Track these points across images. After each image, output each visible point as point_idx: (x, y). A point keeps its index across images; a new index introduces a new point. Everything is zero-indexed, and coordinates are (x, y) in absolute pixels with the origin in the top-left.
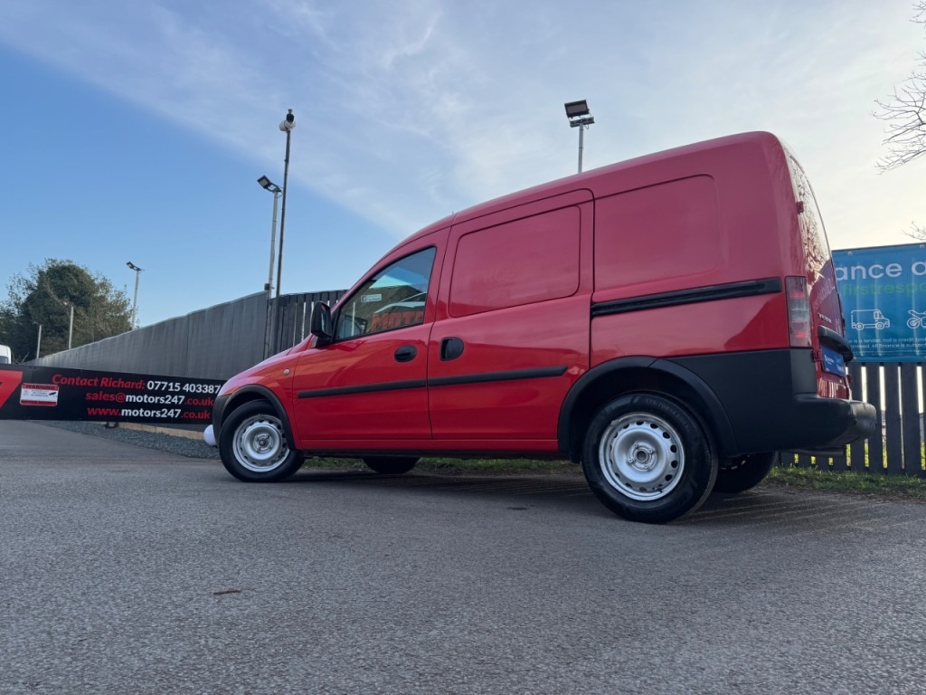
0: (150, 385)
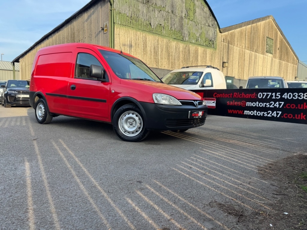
0: (260, 95)
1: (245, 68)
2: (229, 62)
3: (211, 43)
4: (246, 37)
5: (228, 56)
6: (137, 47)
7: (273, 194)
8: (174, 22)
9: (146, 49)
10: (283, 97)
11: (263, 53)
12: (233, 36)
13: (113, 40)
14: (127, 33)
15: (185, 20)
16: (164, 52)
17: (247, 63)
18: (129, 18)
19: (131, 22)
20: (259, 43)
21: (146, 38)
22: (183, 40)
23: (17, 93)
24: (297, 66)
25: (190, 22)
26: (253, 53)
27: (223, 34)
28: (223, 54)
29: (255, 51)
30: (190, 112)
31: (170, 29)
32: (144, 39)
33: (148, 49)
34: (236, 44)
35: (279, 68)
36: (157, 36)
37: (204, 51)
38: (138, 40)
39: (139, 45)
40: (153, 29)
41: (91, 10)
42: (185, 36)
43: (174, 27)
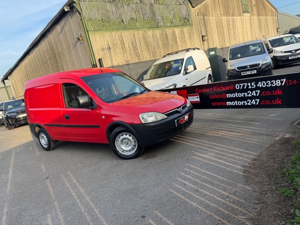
0: (237, 87)
1: (225, 35)
2: (208, 34)
3: (186, 21)
4: (220, 3)
5: (206, 29)
6: (116, 48)
7: (254, 203)
8: (145, 12)
9: (125, 47)
10: (258, 85)
11: (240, 15)
12: (206, 7)
13: (91, 48)
14: (102, 38)
15: (155, 6)
16: (142, 44)
17: (225, 29)
18: (100, 21)
19: (103, 25)
20: (234, 6)
21: (122, 36)
22: (158, 27)
23: (16, 114)
24: (277, 17)
25: (161, 6)
26: (230, 17)
27: (196, 8)
28: (200, 28)
29: (231, 15)
30: (176, 121)
31: (142, 20)
32: (120, 38)
33: (127, 46)
34: (211, 14)
35: (259, 25)
36: (132, 31)
37: (181, 31)
38: (114, 41)
39: (116, 45)
40: (126, 25)
41: (63, 22)
42: (159, 22)
43: (146, 16)
